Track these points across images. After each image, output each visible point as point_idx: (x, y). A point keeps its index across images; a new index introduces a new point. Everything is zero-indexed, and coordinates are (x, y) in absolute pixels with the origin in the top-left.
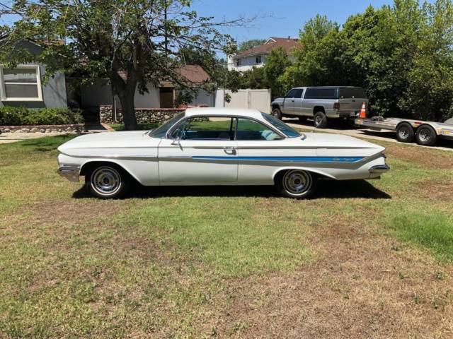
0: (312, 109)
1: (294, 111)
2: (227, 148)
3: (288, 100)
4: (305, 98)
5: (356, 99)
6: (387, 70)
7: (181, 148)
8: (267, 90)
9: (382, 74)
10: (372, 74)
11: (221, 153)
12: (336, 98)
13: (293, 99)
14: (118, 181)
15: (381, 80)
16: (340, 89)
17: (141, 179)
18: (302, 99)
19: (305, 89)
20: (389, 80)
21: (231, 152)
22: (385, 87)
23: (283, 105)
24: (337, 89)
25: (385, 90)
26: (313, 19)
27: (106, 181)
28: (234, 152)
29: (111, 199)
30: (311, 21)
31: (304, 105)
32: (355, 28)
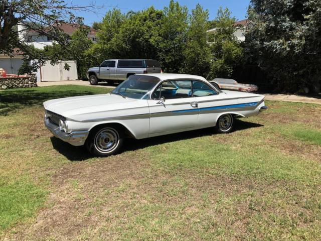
0: (126, 75)
1: (109, 77)
2: (192, 103)
3: (103, 69)
4: (118, 67)
5: (156, 68)
6: (171, 49)
7: (164, 105)
8: (73, 61)
9: (168, 52)
10: (160, 51)
11: (189, 107)
12: (144, 68)
13: (108, 68)
14: (116, 139)
15: (167, 56)
16: (146, 61)
17: (136, 134)
18: (116, 68)
19: (117, 61)
20: (172, 55)
21: (195, 106)
22: (170, 60)
23: (99, 73)
24: (144, 61)
25: (169, 63)
26: (111, 11)
27: (107, 140)
28: (197, 106)
29: (112, 156)
30: (110, 12)
31: (117, 72)
32: (145, 20)
